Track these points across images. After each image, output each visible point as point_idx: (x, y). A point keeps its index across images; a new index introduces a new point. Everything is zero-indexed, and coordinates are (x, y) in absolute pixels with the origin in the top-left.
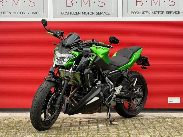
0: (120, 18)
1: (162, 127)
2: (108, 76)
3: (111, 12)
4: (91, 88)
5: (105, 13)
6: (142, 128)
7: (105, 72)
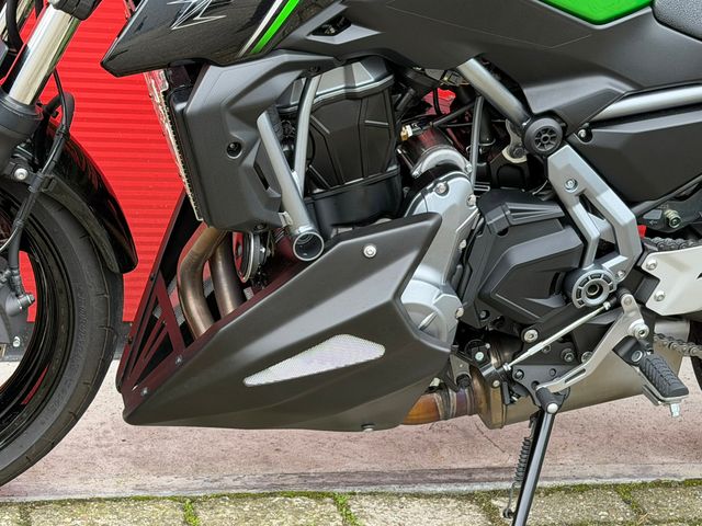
2: (589, 136)
4: (310, 245)
7: (549, 97)
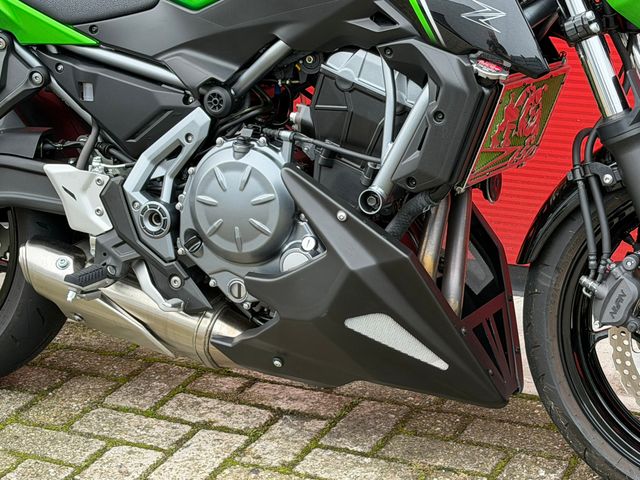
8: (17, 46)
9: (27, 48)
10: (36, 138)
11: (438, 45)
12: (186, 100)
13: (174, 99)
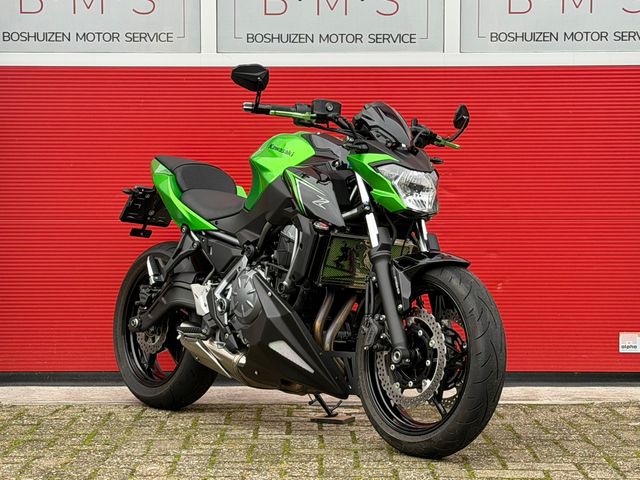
0: (452, 57)
1: (611, 436)
3: (420, 33)
5: (401, 38)
6: (541, 441)
8: (192, 233)
9: (195, 233)
10: (194, 276)
11: (304, 215)
12: (243, 253)
13: (237, 252)
